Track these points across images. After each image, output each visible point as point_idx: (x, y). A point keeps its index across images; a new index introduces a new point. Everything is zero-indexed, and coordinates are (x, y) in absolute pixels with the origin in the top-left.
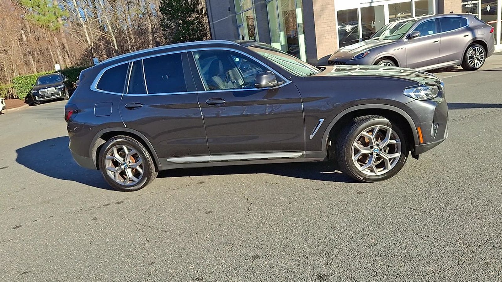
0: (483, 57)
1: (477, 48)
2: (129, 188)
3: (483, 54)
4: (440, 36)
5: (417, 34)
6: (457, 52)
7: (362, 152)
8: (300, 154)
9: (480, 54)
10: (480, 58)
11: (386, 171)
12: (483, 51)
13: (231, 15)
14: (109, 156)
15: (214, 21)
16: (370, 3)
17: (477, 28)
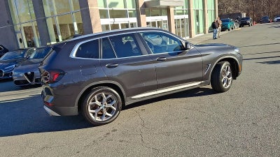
16: (114, 22)
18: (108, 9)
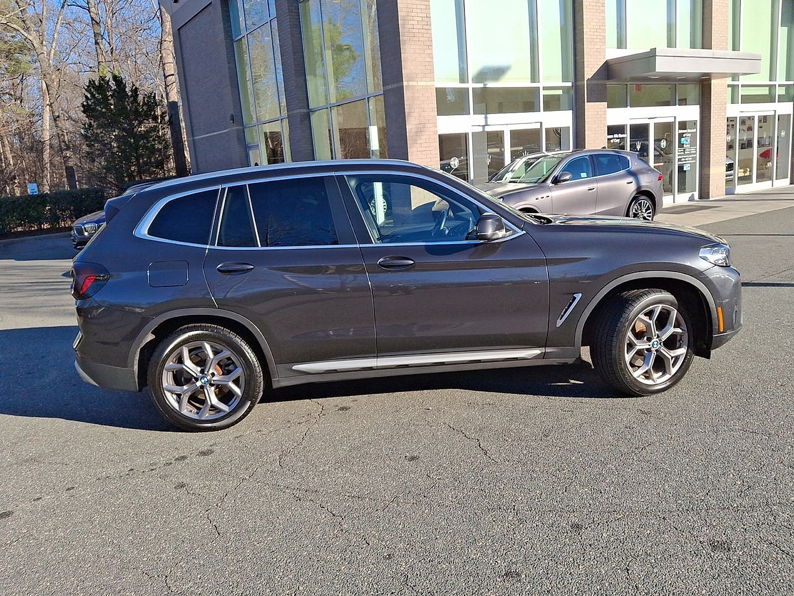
0: (651, 215)
1: (643, 201)
2: (209, 425)
3: (651, 210)
4: (597, 181)
5: (567, 177)
6: (619, 205)
7: (638, 348)
8: (537, 351)
9: (646, 210)
10: (647, 216)
11: (667, 377)
12: (650, 206)
13: (235, 128)
14: (170, 363)
15: (197, 136)
16: (484, 126)
17: (643, 173)
18: (471, 85)
